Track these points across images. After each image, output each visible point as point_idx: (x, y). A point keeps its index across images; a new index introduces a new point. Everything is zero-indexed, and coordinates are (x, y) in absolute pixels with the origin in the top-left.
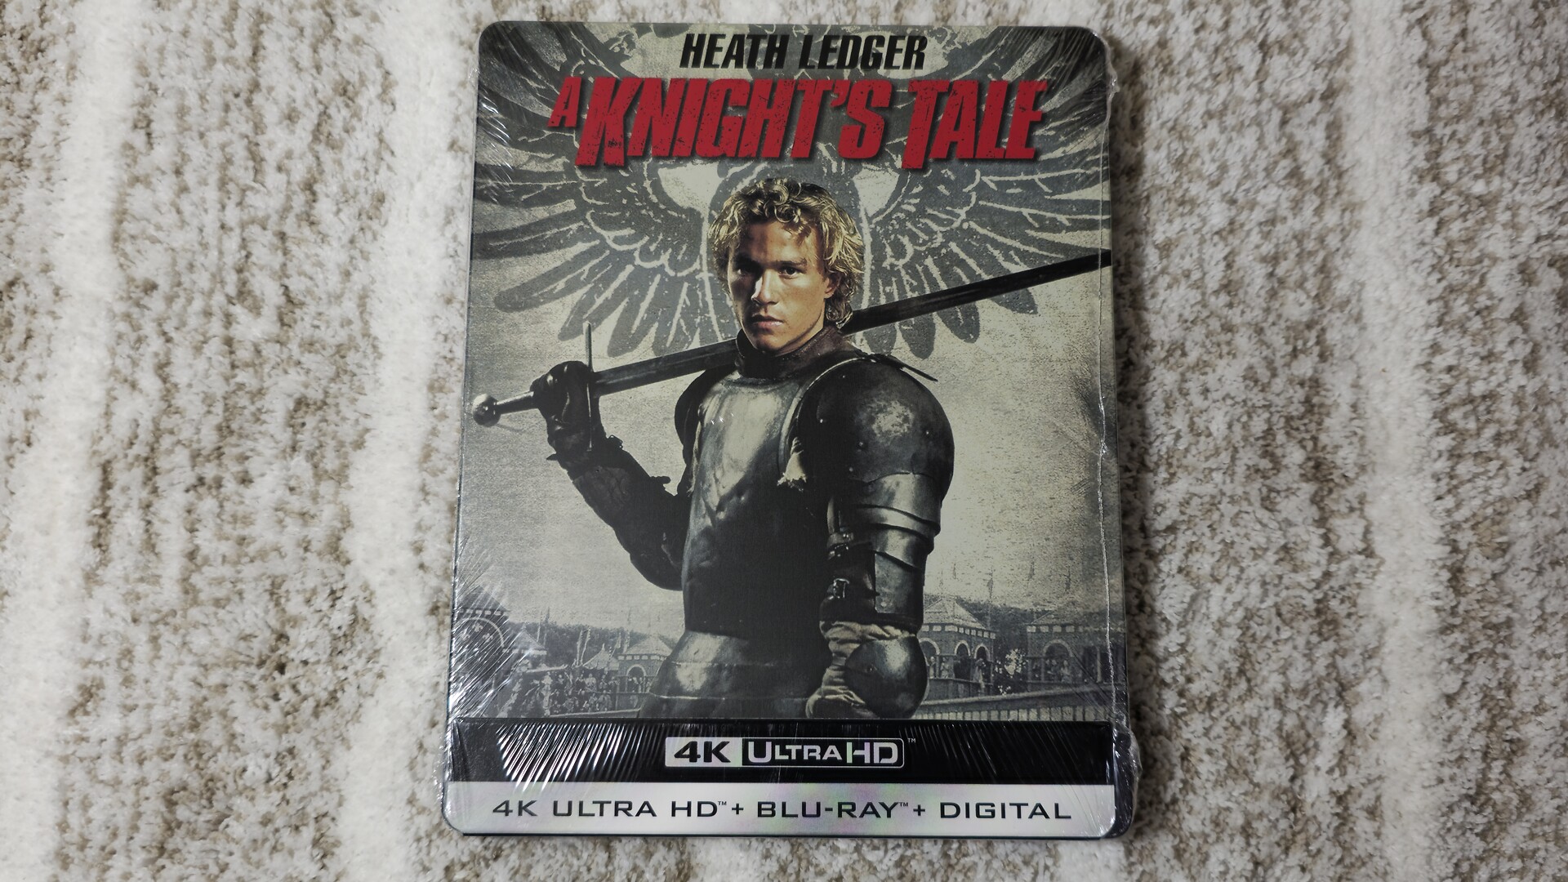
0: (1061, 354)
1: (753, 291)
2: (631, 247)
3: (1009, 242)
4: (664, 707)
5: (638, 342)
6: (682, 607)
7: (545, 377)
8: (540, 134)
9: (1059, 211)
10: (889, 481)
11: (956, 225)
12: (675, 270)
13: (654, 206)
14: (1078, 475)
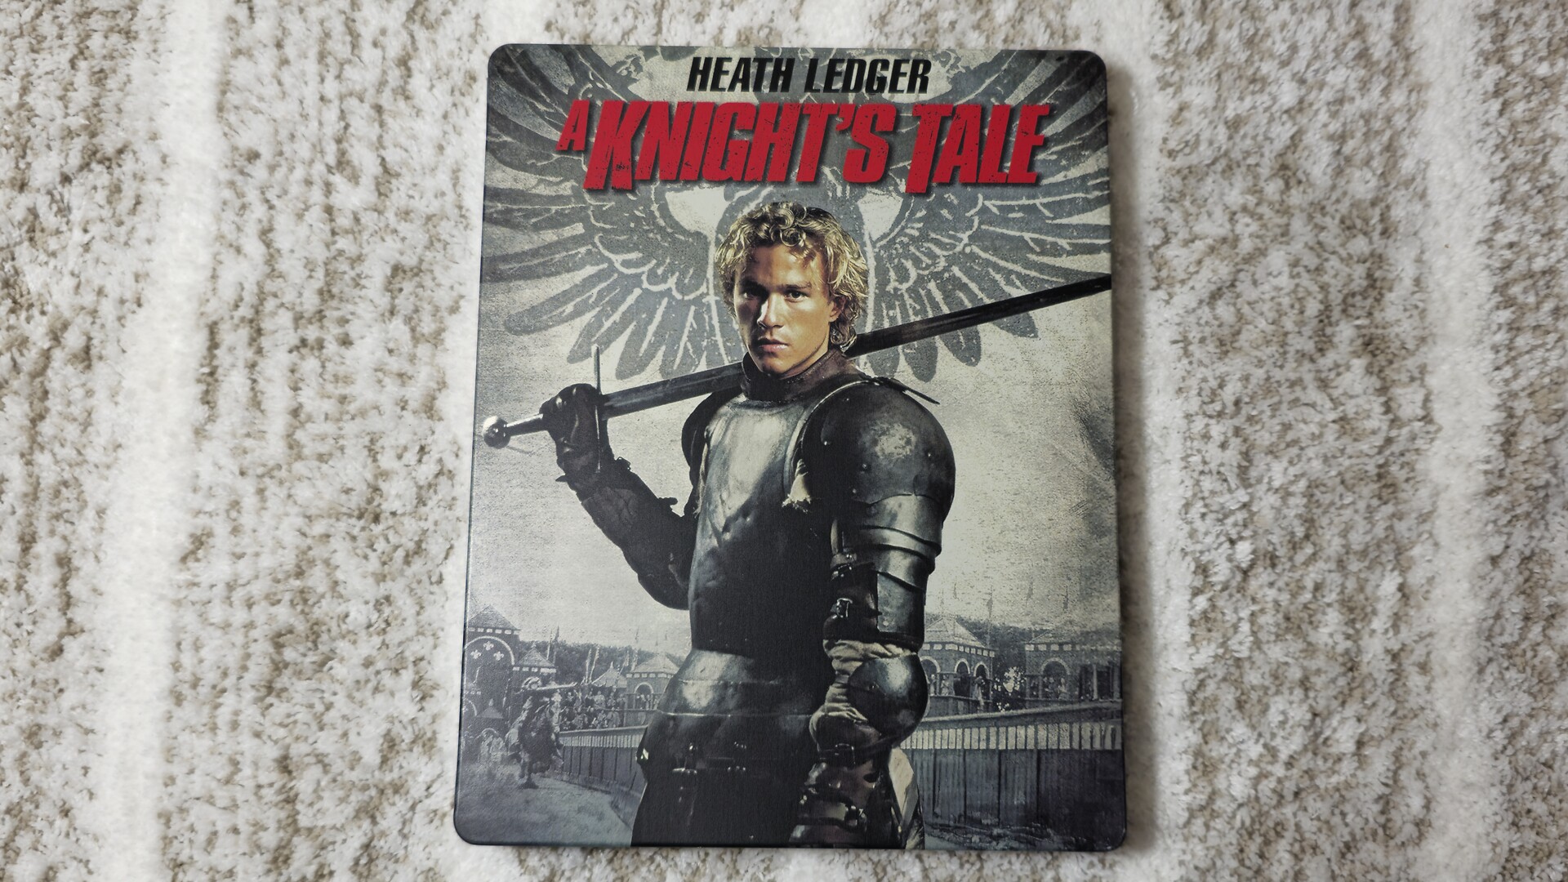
0: (1060, 378)
1: (758, 314)
2: (639, 270)
3: (1010, 266)
4: (671, 723)
5: (646, 365)
6: (689, 626)
7: (554, 400)
8: (548, 157)
9: (1059, 236)
10: (891, 503)
11: (959, 249)
12: (683, 294)
13: (661, 229)
14: (1077, 496)
